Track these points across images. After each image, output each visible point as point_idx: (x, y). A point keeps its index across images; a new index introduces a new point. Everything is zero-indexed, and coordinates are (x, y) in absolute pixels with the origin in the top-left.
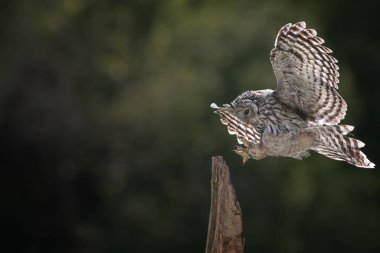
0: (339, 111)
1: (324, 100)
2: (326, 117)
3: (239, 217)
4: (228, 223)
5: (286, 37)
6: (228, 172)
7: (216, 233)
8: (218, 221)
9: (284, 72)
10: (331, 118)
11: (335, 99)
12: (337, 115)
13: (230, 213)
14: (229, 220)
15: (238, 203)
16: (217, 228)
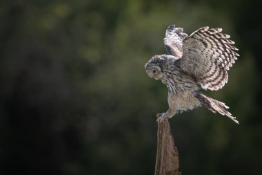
0: (219, 82)
1: (211, 73)
2: (210, 84)
3: (176, 158)
4: (169, 162)
5: (202, 33)
6: (169, 126)
7: (161, 169)
8: (162, 160)
9: (190, 50)
10: (213, 85)
11: (220, 74)
12: (217, 85)
13: (170, 155)
14: (170, 160)
15: (176, 148)
16: (161, 165)
